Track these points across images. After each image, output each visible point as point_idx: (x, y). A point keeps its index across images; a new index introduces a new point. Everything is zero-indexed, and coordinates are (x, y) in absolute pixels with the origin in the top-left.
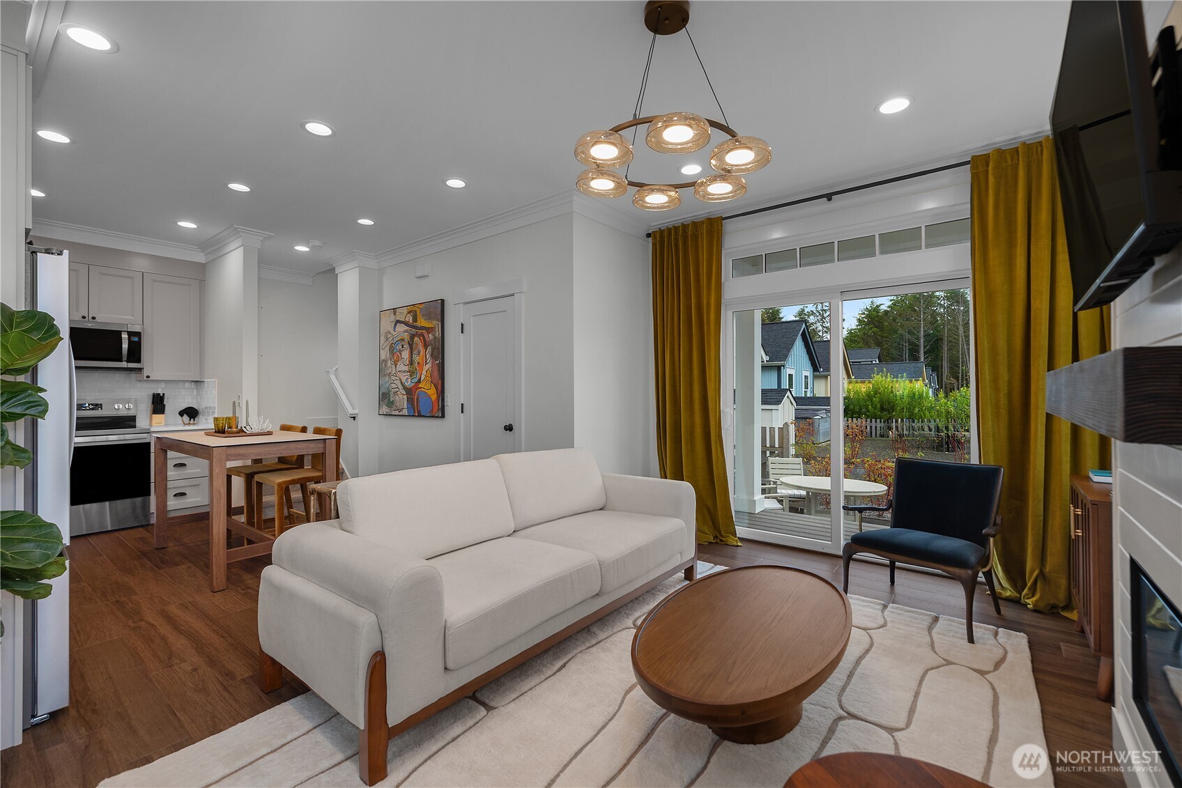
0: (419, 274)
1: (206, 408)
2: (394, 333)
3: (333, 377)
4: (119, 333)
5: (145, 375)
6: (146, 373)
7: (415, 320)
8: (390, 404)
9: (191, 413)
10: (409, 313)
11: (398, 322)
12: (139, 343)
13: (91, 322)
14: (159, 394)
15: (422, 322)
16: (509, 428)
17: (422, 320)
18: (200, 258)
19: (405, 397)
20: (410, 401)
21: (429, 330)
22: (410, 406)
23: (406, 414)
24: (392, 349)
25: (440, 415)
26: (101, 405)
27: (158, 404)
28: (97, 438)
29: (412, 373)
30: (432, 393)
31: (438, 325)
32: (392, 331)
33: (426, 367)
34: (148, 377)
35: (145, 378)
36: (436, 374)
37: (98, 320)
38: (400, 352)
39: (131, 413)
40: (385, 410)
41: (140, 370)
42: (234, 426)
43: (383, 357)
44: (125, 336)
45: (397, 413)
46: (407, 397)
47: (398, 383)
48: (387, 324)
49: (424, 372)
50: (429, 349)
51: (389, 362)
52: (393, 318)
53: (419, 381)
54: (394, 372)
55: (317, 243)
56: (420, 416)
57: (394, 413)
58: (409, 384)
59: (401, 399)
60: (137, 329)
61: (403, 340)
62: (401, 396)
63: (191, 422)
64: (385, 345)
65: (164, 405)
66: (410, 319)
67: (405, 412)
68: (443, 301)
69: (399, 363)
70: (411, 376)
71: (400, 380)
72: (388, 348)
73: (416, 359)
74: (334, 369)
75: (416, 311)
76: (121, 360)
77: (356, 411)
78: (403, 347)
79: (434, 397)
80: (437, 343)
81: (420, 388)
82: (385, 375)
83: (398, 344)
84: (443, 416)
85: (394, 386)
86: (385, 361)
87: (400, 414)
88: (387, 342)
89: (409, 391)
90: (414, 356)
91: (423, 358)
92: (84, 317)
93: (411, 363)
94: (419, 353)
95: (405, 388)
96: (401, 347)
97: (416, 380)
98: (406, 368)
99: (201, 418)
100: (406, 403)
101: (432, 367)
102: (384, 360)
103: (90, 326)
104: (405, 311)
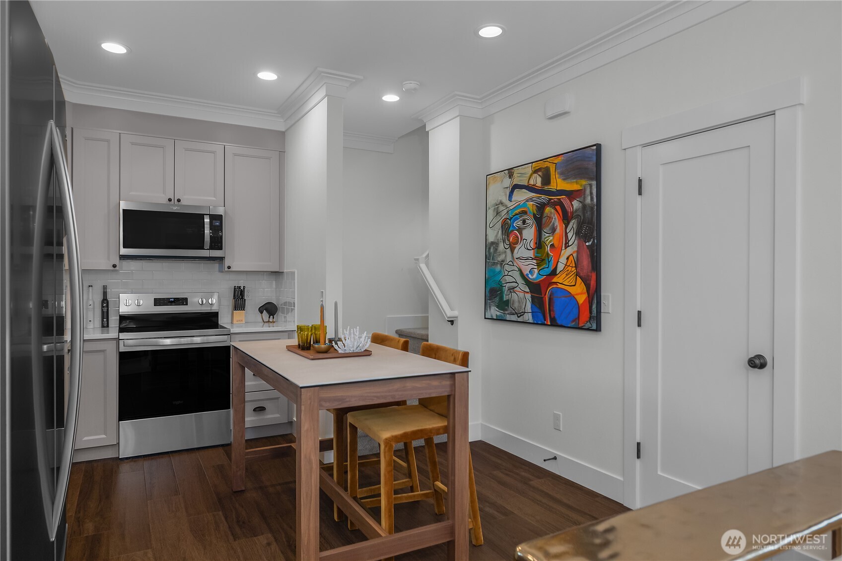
0: (550, 113)
1: (285, 303)
2: (509, 204)
3: (423, 266)
4: (201, 217)
5: (227, 265)
6: (227, 263)
7: (546, 180)
8: (504, 305)
9: (270, 309)
10: (536, 172)
11: (516, 187)
12: (220, 228)
13: (176, 205)
14: (239, 287)
15: (558, 183)
16: (757, 363)
17: (559, 181)
18: (278, 125)
19: (528, 296)
20: (538, 302)
21: (571, 195)
22: (536, 310)
23: (531, 321)
24: (506, 228)
25: (594, 327)
26: (186, 299)
27: (239, 298)
28: (183, 340)
29: (541, 260)
30: (579, 292)
31: (591, 186)
32: (505, 200)
33: (569, 251)
34: (229, 267)
35: (226, 269)
36: (586, 262)
37: (183, 202)
38: (520, 230)
39: (215, 309)
40: (494, 312)
41: (221, 259)
42: (322, 341)
43: (491, 239)
44: (207, 220)
45: (514, 318)
46: (532, 297)
47: (517, 275)
48: (498, 192)
49: (563, 260)
50: (573, 224)
51: (501, 247)
52: (507, 182)
53: (554, 273)
54: (509, 258)
55: (411, 85)
56: (554, 324)
57: (508, 317)
58: (534, 277)
59: (522, 298)
60: (220, 211)
61: (524, 213)
62: (521, 295)
63: (271, 320)
64: (495, 221)
65: (245, 300)
66: (537, 181)
67: (528, 317)
68: (599, 146)
69: (518, 247)
70: (538, 265)
71: (520, 270)
72: (499, 225)
73: (548, 239)
74: (424, 256)
75: (547, 170)
76: (202, 247)
77: (455, 313)
78: (524, 222)
79: (582, 299)
80: (588, 214)
81: (556, 283)
82: (494, 264)
83: (517, 219)
84: (598, 329)
85: (508, 279)
86: (495, 244)
87: (519, 320)
88: (499, 218)
89: (535, 289)
90: (545, 235)
91: (560, 239)
92: (170, 200)
93: (539, 245)
94: (553, 230)
95: (527, 282)
96: (520, 223)
97: (548, 271)
98: (531, 254)
99: (280, 316)
100: (529, 305)
101: (578, 252)
102: (492, 243)
103: (175, 209)
104: (529, 170)
